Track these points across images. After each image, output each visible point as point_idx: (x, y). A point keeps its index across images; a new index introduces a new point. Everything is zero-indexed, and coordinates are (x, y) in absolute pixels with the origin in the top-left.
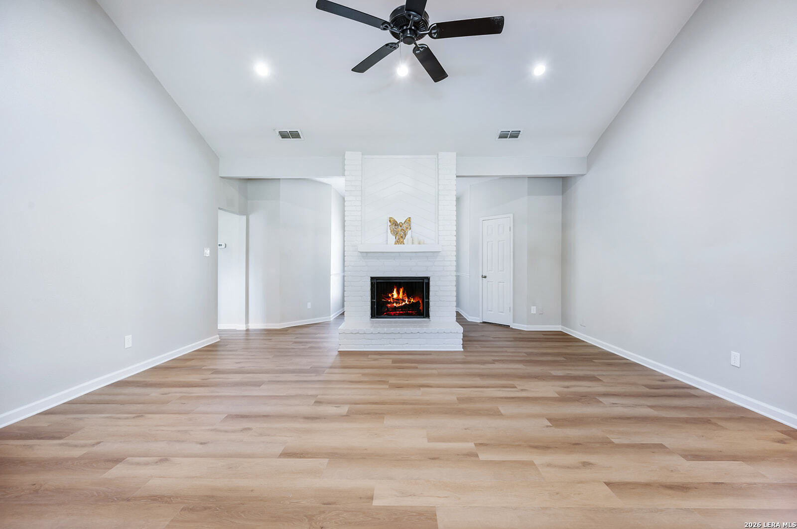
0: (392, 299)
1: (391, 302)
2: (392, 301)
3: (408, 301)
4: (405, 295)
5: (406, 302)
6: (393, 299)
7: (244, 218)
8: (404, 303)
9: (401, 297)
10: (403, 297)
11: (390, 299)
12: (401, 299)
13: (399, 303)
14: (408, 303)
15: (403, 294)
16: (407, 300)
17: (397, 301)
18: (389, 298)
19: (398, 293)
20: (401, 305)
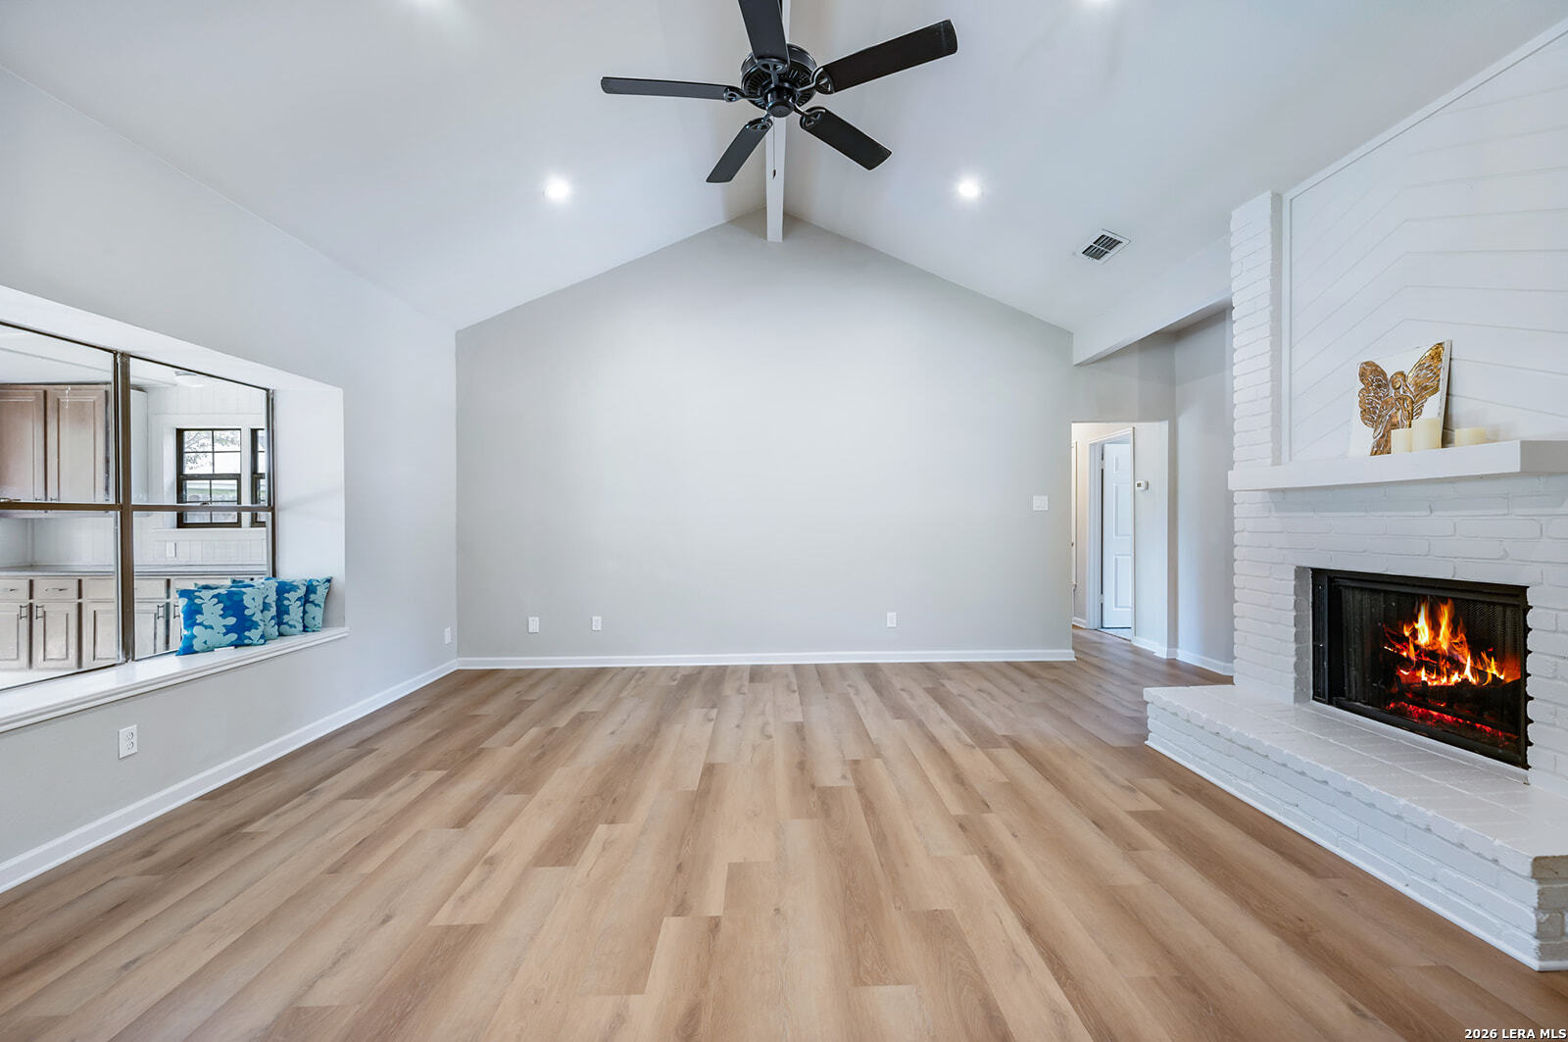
0: (1412, 647)
1: (1408, 659)
2: (1413, 656)
3: (1474, 671)
4: (1462, 636)
5: (1467, 672)
6: (1417, 647)
7: (1165, 426)
8: (1455, 678)
9: (1445, 646)
10: (1451, 647)
11: (1407, 648)
12: (1444, 656)
13: (1440, 674)
14: (1473, 680)
15: (1454, 633)
16: (1469, 663)
17: (1431, 658)
18: (1404, 640)
19: (1435, 627)
20: (1444, 680)
